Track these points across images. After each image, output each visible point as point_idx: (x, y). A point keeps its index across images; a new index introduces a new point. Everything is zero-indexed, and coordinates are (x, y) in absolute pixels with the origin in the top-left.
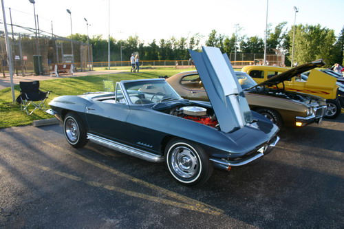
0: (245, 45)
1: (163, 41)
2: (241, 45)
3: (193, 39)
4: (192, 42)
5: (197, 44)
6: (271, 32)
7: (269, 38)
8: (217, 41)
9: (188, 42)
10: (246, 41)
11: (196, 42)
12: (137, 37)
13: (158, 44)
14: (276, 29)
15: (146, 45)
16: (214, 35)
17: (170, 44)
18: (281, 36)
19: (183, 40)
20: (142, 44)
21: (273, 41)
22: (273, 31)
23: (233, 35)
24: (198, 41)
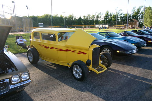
0: (122, 18)
1: (84, 16)
2: (120, 17)
3: (98, 15)
4: (98, 17)
5: (100, 18)
6: (135, 11)
7: (134, 14)
8: (109, 16)
9: (96, 17)
10: (123, 16)
11: (99, 17)
12: (73, 15)
13: (82, 18)
14: (138, 9)
15: (77, 19)
16: (107, 13)
17: (88, 18)
18: (140, 13)
19: (93, 16)
20: (75, 18)
21: (136, 15)
22: (136, 11)
23: (117, 13)
24: (100, 16)
